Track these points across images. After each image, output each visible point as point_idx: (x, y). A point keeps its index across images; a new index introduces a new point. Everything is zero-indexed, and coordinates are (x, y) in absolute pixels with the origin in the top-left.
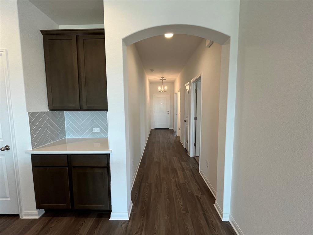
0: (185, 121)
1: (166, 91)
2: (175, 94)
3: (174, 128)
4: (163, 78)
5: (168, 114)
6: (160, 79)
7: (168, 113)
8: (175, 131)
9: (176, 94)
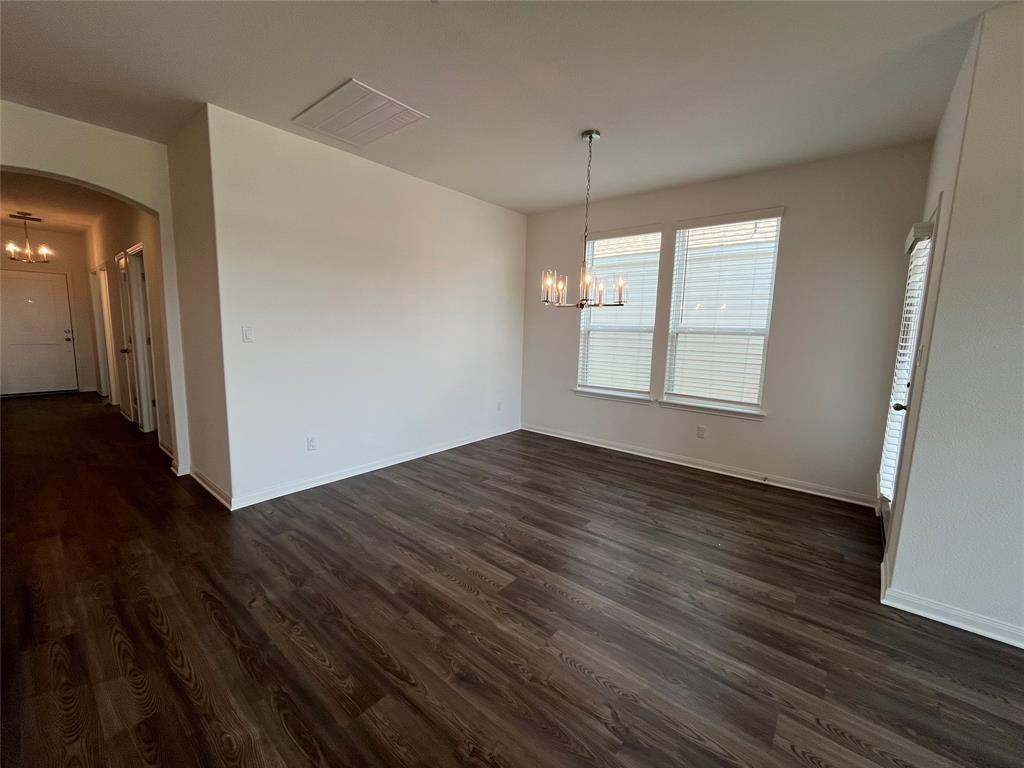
0: (126, 351)
1: (47, 262)
2: (91, 276)
3: (99, 385)
4: (30, 214)
5: (68, 340)
6: (12, 216)
7: (69, 336)
8: (104, 394)
9: (95, 273)
